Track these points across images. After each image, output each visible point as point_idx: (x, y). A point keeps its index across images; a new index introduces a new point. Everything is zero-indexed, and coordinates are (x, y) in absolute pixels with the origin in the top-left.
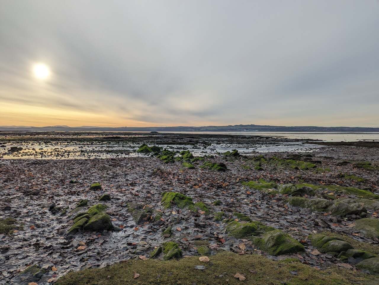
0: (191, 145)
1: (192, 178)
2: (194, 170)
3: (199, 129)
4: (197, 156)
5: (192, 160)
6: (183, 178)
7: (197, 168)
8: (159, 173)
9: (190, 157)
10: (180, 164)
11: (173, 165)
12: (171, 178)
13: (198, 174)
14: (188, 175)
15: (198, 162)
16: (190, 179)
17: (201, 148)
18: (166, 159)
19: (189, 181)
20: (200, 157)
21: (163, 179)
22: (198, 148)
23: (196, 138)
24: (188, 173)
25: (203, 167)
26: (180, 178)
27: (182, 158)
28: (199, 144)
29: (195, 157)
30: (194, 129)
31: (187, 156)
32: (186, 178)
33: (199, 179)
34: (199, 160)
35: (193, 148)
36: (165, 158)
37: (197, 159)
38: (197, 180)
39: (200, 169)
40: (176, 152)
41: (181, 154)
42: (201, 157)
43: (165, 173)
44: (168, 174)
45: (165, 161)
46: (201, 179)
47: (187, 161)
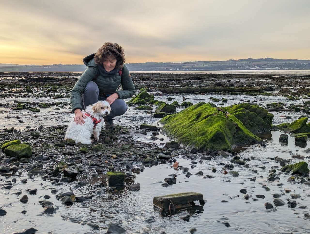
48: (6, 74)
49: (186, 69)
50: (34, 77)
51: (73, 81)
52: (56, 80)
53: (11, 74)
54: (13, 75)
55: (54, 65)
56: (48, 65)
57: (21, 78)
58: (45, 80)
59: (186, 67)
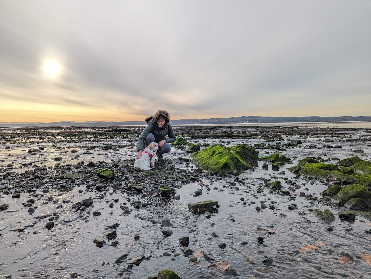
48: (98, 127)
49: (205, 123)
50: (114, 129)
52: (127, 130)
54: (102, 128)
57: (106, 130)
58: (121, 131)
59: (205, 122)
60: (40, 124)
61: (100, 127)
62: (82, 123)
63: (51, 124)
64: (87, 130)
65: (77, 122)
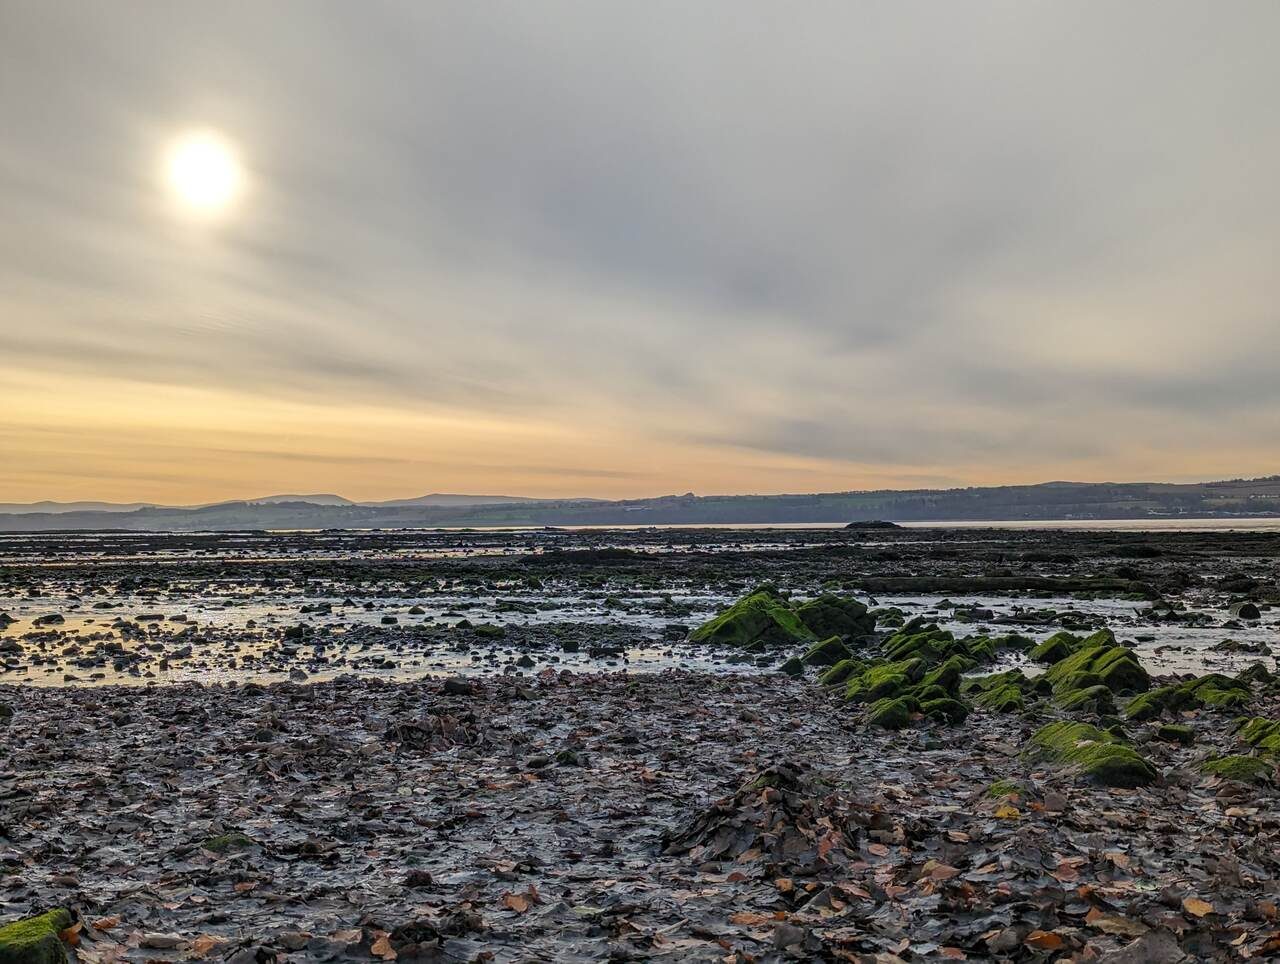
0: (1131, 599)
1: (1122, 886)
2: (1145, 796)
3: (1193, 499)
4: (1181, 673)
5: (1127, 706)
6: (1005, 886)
7: (1174, 779)
8: (762, 817)
9: (1109, 677)
10: (1013, 741)
11: (944, 745)
12: (882, 876)
13: (1186, 846)
14: (1071, 850)
15: (1189, 721)
16: (1095, 900)
17: (1209, 619)
18: (887, 690)
19: (1079, 921)
20: (1205, 680)
21: (785, 883)
22: (1191, 620)
23: (1171, 555)
24: (1069, 824)
25: (1238, 772)
26: (975, 875)
27: (1043, 687)
28: (1194, 593)
29: (1160, 679)
30: (1153, 497)
31: (1089, 666)
32: (1042, 884)
33: (1199, 908)
34: (1201, 705)
35: (1150, 617)
36: (886, 677)
37: (1181, 696)
38: (1170, 915)
39: (1210, 782)
40: (1000, 643)
41: (1040, 660)
42: (1219, 681)
43: (824, 822)
44: (854, 827)
45: (885, 704)
46: (1228, 901)
47: (1079, 707)
48: (486, 537)
49: (1219, 512)
50: (576, 549)
51: (692, 561)
52: (635, 558)
53: (501, 535)
54: (505, 539)
55: (663, 500)
56: (642, 498)
57: (531, 553)
58: (601, 558)
59: (1221, 502)
60: (146, 511)
61: (497, 536)
62: (390, 510)
63: (206, 518)
64: (425, 556)
65: (358, 500)
